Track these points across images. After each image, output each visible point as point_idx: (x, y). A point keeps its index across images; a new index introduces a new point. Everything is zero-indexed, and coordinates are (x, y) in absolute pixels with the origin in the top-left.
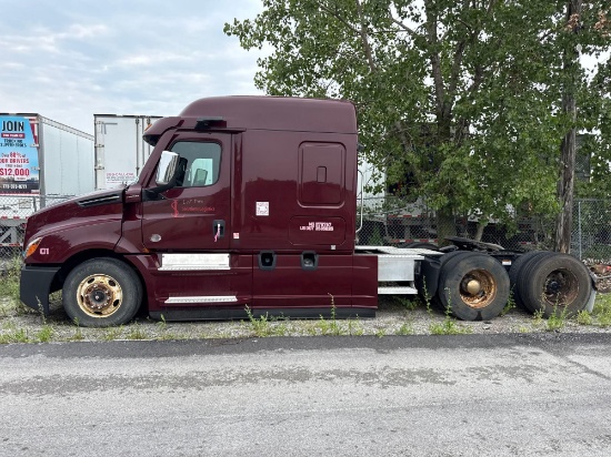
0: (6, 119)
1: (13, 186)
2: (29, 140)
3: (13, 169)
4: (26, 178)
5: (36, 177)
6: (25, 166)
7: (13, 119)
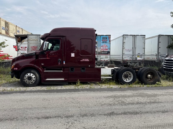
0: (103, 36)
1: (104, 53)
2: (108, 41)
3: (104, 49)
4: (107, 51)
5: (109, 50)
6: (107, 48)
7: (105, 36)
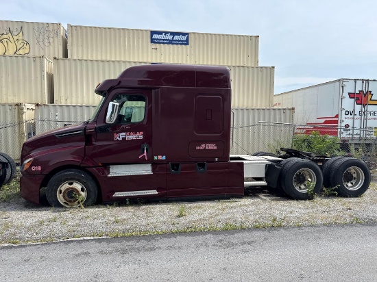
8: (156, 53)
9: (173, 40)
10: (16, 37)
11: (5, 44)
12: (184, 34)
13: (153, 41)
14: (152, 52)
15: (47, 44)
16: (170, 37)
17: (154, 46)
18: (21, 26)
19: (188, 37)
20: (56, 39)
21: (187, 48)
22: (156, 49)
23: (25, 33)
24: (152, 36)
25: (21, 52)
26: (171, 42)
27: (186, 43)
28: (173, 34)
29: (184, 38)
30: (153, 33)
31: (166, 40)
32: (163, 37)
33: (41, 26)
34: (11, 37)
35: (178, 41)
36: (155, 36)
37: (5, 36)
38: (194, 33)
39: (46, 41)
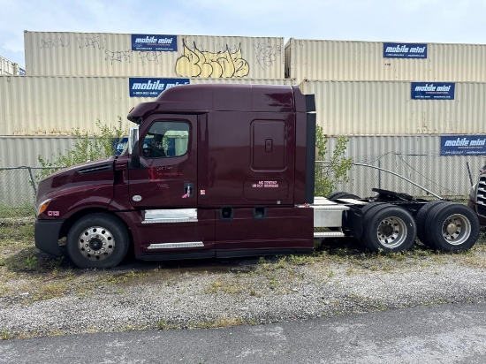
8: (389, 69)
9: (409, 53)
10: (233, 56)
11: (222, 65)
12: (421, 45)
13: (386, 55)
14: (384, 69)
15: (268, 64)
16: (405, 50)
17: (387, 61)
18: (240, 42)
19: (426, 50)
20: (278, 57)
21: (424, 62)
22: (389, 64)
23: (245, 50)
24: (385, 49)
25: (239, 74)
26: (406, 56)
27: (424, 56)
28: (410, 46)
29: (422, 50)
30: (386, 45)
31: (402, 53)
32: (397, 50)
33: (262, 41)
34: (228, 56)
35: (415, 54)
36: (389, 49)
37: (222, 55)
38: (433, 44)
39: (268, 59)
